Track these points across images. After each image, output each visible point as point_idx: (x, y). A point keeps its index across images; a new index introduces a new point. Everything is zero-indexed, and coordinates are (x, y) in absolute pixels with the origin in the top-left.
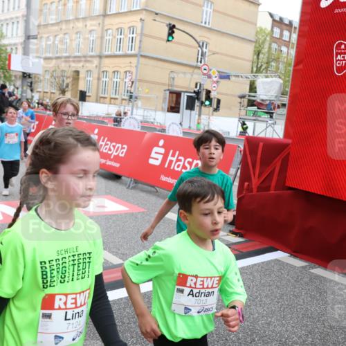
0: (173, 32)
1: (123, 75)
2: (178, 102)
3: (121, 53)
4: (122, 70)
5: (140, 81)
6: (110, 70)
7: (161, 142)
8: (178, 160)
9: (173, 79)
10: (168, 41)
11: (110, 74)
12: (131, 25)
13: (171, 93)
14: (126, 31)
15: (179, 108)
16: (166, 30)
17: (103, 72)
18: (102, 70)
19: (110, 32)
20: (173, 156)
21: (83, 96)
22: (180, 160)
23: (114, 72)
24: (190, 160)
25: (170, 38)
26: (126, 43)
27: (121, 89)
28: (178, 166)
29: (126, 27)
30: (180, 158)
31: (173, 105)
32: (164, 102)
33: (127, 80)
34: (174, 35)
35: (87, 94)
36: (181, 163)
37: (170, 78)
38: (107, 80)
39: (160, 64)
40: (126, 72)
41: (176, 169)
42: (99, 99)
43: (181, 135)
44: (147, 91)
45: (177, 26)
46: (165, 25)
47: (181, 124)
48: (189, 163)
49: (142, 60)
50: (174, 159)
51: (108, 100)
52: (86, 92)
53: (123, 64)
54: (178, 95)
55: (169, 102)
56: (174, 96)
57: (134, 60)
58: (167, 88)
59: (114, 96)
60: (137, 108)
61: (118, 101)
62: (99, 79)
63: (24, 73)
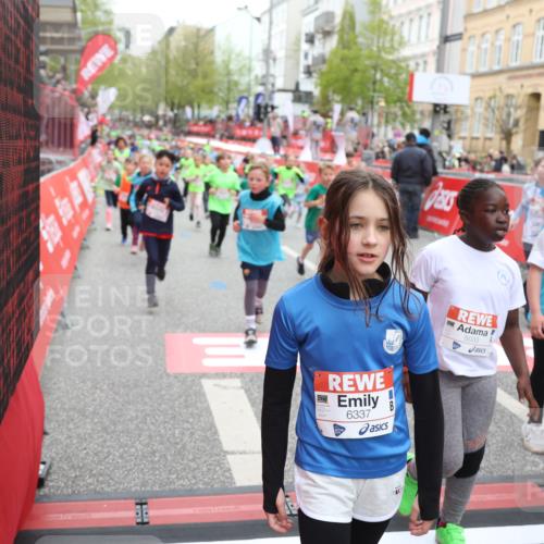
63: (436, 105)
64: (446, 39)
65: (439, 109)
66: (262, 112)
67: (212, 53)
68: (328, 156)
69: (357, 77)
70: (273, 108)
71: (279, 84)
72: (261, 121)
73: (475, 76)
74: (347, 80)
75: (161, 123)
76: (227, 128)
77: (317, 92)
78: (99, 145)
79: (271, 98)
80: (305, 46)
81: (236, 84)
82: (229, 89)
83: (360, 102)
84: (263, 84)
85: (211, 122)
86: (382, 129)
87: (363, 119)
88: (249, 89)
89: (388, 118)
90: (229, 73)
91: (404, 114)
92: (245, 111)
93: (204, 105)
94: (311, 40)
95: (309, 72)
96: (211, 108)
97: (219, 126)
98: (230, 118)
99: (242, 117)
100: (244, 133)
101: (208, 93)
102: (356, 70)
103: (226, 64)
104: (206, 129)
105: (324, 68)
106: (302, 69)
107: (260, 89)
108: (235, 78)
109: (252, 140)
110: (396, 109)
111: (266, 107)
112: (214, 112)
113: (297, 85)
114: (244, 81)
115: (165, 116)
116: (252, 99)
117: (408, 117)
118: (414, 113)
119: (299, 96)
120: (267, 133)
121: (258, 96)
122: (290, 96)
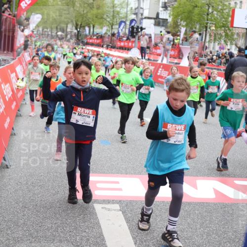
66: (135, 32)
68: (176, 61)
69: (197, 10)
70: (142, 29)
71: (146, 13)
72: (134, 37)
74: (190, 12)
75: (69, 36)
76: (111, 41)
77: (170, 20)
78: (28, 49)
79: (141, 23)
81: (118, 13)
82: (114, 16)
83: (198, 27)
84: (135, 14)
85: (101, 37)
86: (212, 44)
88: (126, 17)
89: (216, 38)
90: (114, 6)
91: (227, 35)
92: (124, 30)
93: (96, 26)
95: (165, 6)
96: (102, 28)
97: (106, 40)
98: (113, 35)
99: (121, 34)
100: (122, 44)
101: (100, 19)
102: (196, 6)
104: (98, 41)
105: (176, 4)
106: (161, 5)
107: (133, 17)
108: (118, 9)
109: (128, 49)
110: (221, 32)
111: (137, 28)
112: (103, 30)
113: (158, 14)
114: (123, 11)
115: (71, 32)
116: (128, 23)
117: (229, 38)
118: (233, 34)
119: (159, 22)
120: (137, 45)
121: (132, 21)
122: (153, 21)
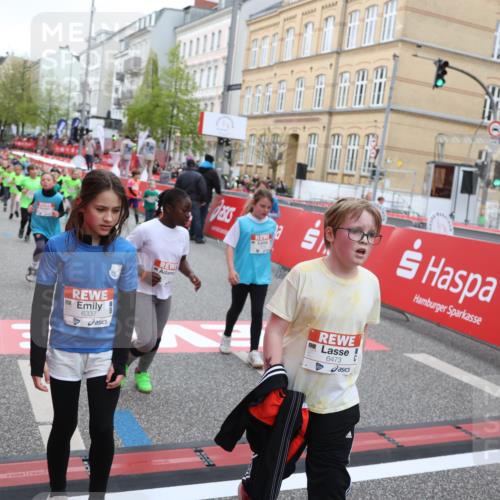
0: (445, 73)
1: (363, 140)
2: (448, 182)
3: (362, 106)
4: (362, 133)
5: (390, 148)
6: (345, 133)
7: (418, 244)
8: (443, 273)
9: (442, 145)
10: (436, 86)
11: (345, 139)
12: (378, 64)
13: (438, 166)
14: (372, 74)
15: (450, 191)
16: (433, 70)
17: (334, 136)
18: (333, 132)
19: (346, 76)
20: (436, 265)
21: (302, 172)
22: (448, 273)
23: (350, 136)
24: (464, 273)
25: (440, 83)
26: (370, 93)
27: (360, 162)
28: (444, 282)
29: (371, 68)
30: (447, 269)
31: (441, 186)
32: (426, 180)
33: (369, 148)
34: (446, 77)
35: (309, 169)
36: (449, 278)
37: (436, 144)
38: (339, 147)
39: (423, 122)
40: (368, 136)
41: (440, 286)
42: (326, 177)
43: (451, 234)
44: (400, 163)
45: (451, 64)
46: (432, 62)
47: (452, 216)
48: (461, 277)
49: (393, 117)
50: (438, 271)
51: (339, 177)
52: (306, 166)
53: (364, 124)
54: (449, 170)
55: (434, 181)
56: (443, 171)
57: (381, 117)
58: (432, 159)
59: (348, 172)
60: (383, 189)
61: (354, 180)
62: (327, 146)
63: (220, 139)
64: (229, 88)
65: (223, 142)
66: (78, 134)
67: (37, 82)
69: (159, 111)
70: (88, 131)
71: (94, 111)
72: (77, 141)
73: (251, 117)
74: (150, 112)
76: (48, 146)
77: (125, 121)
79: (86, 123)
80: (116, 83)
81: (57, 109)
82: (50, 113)
83: (160, 132)
84: (80, 111)
86: (178, 154)
87: (162, 145)
88: (68, 114)
89: (182, 146)
90: (51, 100)
91: (195, 144)
92: (64, 132)
93: (28, 125)
94: (121, 78)
95: (118, 104)
96: (34, 127)
97: (40, 143)
98: (50, 137)
99: (60, 136)
100: (62, 150)
101: (32, 115)
102: (157, 106)
103: (49, 92)
104: (29, 144)
105: (132, 102)
106: (113, 101)
107: (77, 115)
108: (56, 104)
109: (70, 157)
110: (189, 139)
111: (82, 129)
112: (37, 131)
113: (109, 113)
114: (63, 107)
116: (70, 122)
117: (198, 147)
118: (202, 143)
119: (110, 123)
120: (82, 151)
121: (75, 120)
122: (102, 122)
